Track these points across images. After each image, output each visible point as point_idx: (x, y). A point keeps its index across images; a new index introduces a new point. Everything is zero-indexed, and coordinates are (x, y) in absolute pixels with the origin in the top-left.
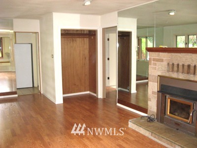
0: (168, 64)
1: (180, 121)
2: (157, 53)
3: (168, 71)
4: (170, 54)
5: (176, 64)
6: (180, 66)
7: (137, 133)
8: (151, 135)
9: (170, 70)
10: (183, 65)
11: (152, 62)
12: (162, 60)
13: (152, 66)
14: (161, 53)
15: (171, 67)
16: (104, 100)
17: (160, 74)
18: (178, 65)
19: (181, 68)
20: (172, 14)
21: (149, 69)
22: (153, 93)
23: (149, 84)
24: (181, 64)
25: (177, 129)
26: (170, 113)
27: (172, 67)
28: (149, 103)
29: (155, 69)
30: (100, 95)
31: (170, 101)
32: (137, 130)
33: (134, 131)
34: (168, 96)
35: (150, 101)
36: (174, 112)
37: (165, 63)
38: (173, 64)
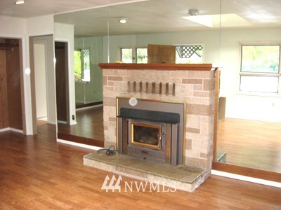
0: (129, 83)
1: (147, 149)
2: (113, 70)
3: (129, 91)
4: (130, 71)
5: (138, 82)
6: (143, 85)
7: (97, 170)
8: (116, 169)
9: (132, 90)
10: (147, 84)
11: (108, 81)
12: (120, 79)
13: (108, 86)
14: (119, 70)
15: (132, 86)
16: (35, 137)
17: (118, 95)
18: (141, 83)
19: (144, 86)
20: (123, 21)
21: (104, 89)
22: (111, 119)
23: (104, 109)
24: (144, 82)
25: (145, 158)
26: (134, 140)
27: (134, 86)
28: (106, 132)
29: (112, 89)
30: (29, 131)
31: (134, 126)
32: (96, 167)
33: (92, 168)
34: (130, 121)
35: (107, 129)
36: (140, 138)
37: (124, 82)
38: (135, 83)
